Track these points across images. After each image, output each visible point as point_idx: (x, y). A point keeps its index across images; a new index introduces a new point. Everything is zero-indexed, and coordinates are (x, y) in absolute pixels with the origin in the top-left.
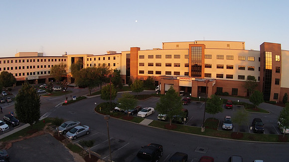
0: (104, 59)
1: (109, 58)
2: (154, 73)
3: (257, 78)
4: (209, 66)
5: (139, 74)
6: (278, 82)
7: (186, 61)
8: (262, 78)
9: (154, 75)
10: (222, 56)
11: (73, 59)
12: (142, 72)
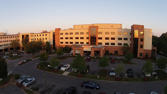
0: (40, 35)
1: (43, 35)
2: (69, 43)
3: (129, 45)
4: (101, 38)
5: (60, 44)
6: (142, 46)
7: (88, 36)
8: (132, 45)
9: (69, 44)
10: (109, 32)
11: (23, 36)
12: (62, 43)
